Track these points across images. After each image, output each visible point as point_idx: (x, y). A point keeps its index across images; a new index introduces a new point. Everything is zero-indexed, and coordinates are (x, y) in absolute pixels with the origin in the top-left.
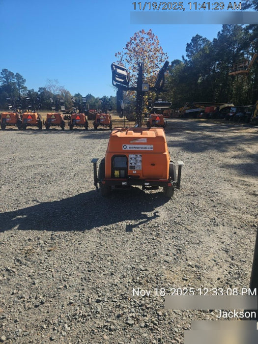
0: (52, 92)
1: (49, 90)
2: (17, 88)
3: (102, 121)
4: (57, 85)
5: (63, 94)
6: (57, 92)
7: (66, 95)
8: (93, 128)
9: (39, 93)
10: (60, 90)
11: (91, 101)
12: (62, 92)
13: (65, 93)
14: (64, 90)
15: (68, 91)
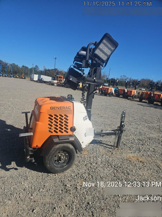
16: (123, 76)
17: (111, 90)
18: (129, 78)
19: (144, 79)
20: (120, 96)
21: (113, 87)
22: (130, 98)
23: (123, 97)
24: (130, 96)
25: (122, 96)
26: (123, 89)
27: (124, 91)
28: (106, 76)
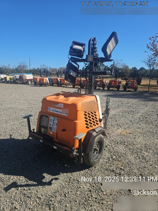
0: (118, 67)
1: (116, 66)
2: (99, 66)
3: (130, 85)
4: (122, 63)
5: (124, 68)
6: (121, 67)
7: (126, 68)
8: (123, 90)
9: (110, 68)
10: (123, 65)
11: (142, 72)
12: (124, 67)
13: (125, 67)
14: (125, 66)
15: (128, 66)
16: (42, 66)
17: (46, 80)
18: (49, 67)
19: (61, 68)
20: (54, 85)
21: (46, 77)
22: (64, 85)
23: (58, 86)
24: (64, 84)
25: (56, 85)
26: (56, 78)
27: (57, 79)
28: (26, 66)
